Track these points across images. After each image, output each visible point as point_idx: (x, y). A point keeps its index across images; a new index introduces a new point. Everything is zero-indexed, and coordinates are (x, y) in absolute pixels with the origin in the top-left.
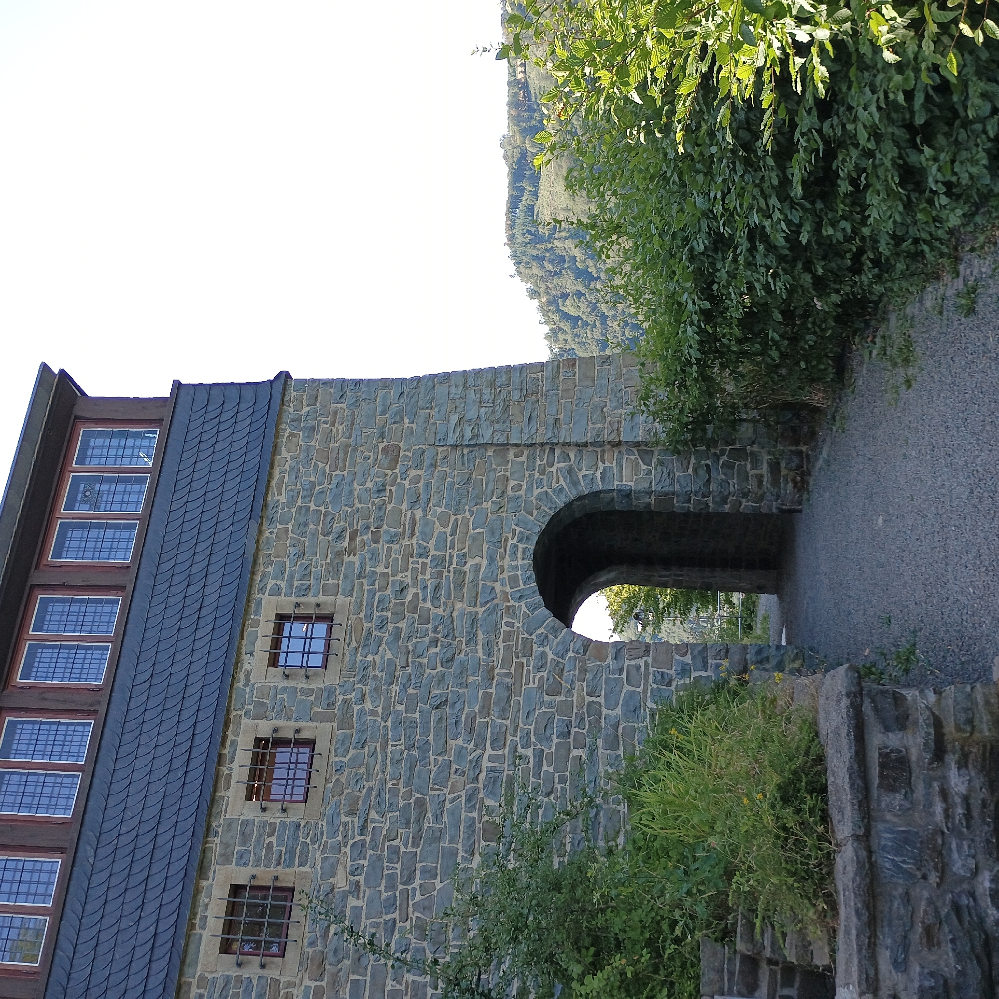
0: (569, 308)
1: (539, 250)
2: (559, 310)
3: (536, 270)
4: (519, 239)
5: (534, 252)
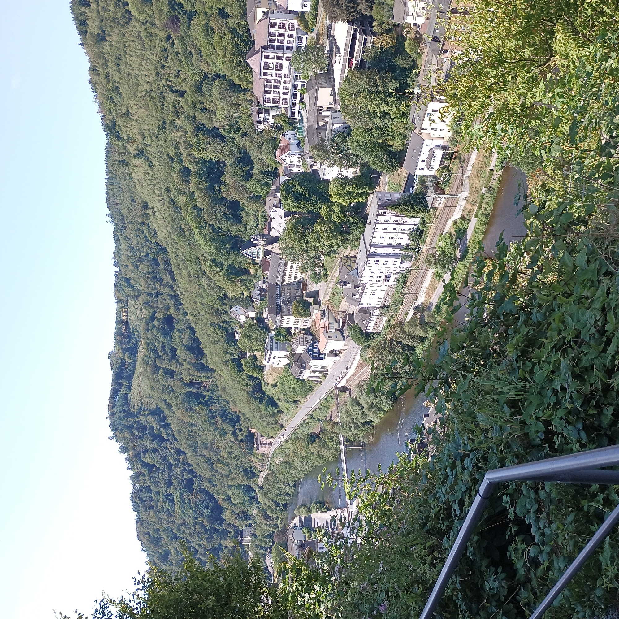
0: (148, 459)
1: (129, 422)
2: (141, 461)
3: (127, 435)
4: (117, 415)
5: (126, 424)
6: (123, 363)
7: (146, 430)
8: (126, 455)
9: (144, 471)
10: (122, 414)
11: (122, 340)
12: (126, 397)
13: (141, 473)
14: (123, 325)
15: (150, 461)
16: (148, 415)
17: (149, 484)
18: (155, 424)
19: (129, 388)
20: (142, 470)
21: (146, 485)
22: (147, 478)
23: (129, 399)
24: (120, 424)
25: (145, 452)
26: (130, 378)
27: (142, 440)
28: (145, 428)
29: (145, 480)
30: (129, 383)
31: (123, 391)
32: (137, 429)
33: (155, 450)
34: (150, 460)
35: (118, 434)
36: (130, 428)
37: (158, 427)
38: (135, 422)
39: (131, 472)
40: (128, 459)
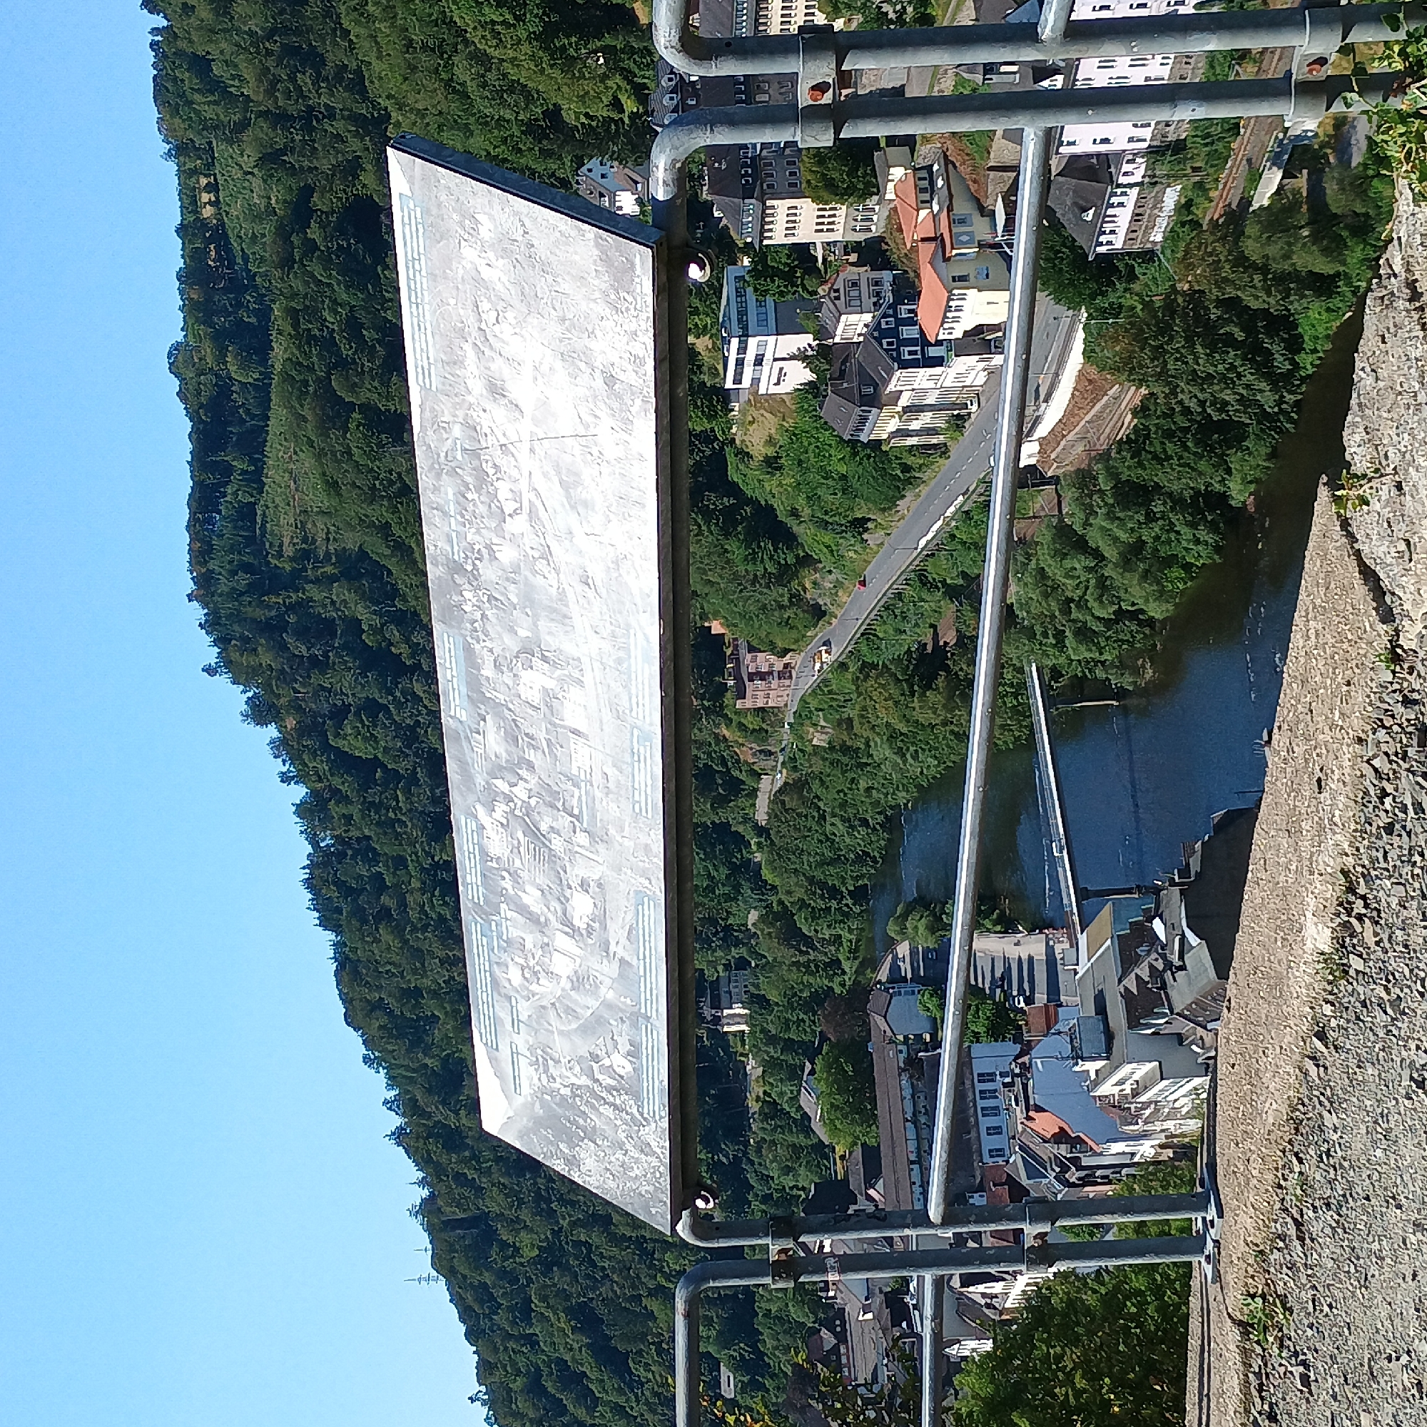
6: (224, 388)
7: (333, 635)
8: (272, 731)
9: (344, 784)
10: (243, 580)
11: (209, 300)
12: (246, 513)
13: (335, 792)
14: (209, 242)
15: (361, 750)
16: (332, 579)
17: (367, 832)
18: (363, 613)
19: (256, 479)
20: (336, 782)
21: (354, 833)
22: (355, 810)
23: (259, 520)
24: (237, 617)
25: (340, 714)
26: (254, 444)
27: (323, 673)
28: (328, 627)
29: (348, 818)
30: (253, 461)
31: (233, 493)
32: (302, 633)
33: (373, 708)
34: (360, 744)
35: (235, 656)
36: (274, 628)
37: (377, 621)
38: (291, 608)
39: (299, 792)
40: (281, 746)
